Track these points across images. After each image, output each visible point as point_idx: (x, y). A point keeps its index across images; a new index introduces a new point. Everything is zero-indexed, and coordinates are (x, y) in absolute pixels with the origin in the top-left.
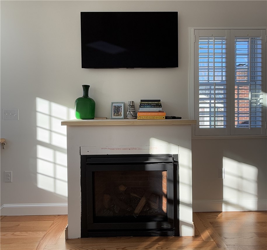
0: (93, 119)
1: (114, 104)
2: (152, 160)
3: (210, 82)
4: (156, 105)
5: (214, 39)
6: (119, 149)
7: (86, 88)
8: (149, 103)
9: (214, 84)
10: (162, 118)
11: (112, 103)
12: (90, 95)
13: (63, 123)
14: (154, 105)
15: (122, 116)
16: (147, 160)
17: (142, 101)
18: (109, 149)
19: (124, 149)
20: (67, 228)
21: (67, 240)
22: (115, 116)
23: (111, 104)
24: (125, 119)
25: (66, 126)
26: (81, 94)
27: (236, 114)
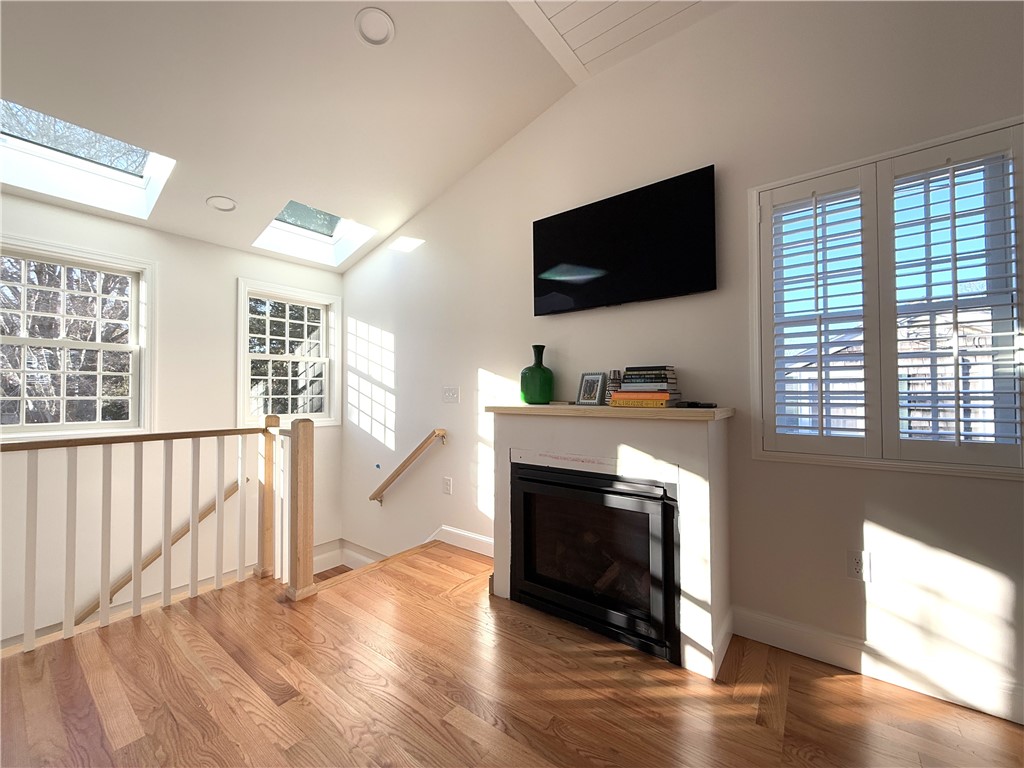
0: (548, 404)
1: (586, 377)
2: (620, 487)
3: (829, 311)
4: (656, 378)
5: (814, 203)
6: (565, 459)
7: (539, 350)
8: (641, 373)
9: (818, 319)
10: (659, 405)
11: (583, 376)
12: (545, 363)
13: (488, 409)
14: (652, 378)
15: (596, 401)
16: (611, 486)
17: (628, 369)
18: (550, 456)
19: (573, 460)
20: (492, 576)
21: (492, 595)
22: (584, 399)
23: (581, 376)
24: (601, 405)
25: (492, 414)
26: (531, 362)
27: (904, 398)
